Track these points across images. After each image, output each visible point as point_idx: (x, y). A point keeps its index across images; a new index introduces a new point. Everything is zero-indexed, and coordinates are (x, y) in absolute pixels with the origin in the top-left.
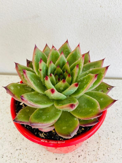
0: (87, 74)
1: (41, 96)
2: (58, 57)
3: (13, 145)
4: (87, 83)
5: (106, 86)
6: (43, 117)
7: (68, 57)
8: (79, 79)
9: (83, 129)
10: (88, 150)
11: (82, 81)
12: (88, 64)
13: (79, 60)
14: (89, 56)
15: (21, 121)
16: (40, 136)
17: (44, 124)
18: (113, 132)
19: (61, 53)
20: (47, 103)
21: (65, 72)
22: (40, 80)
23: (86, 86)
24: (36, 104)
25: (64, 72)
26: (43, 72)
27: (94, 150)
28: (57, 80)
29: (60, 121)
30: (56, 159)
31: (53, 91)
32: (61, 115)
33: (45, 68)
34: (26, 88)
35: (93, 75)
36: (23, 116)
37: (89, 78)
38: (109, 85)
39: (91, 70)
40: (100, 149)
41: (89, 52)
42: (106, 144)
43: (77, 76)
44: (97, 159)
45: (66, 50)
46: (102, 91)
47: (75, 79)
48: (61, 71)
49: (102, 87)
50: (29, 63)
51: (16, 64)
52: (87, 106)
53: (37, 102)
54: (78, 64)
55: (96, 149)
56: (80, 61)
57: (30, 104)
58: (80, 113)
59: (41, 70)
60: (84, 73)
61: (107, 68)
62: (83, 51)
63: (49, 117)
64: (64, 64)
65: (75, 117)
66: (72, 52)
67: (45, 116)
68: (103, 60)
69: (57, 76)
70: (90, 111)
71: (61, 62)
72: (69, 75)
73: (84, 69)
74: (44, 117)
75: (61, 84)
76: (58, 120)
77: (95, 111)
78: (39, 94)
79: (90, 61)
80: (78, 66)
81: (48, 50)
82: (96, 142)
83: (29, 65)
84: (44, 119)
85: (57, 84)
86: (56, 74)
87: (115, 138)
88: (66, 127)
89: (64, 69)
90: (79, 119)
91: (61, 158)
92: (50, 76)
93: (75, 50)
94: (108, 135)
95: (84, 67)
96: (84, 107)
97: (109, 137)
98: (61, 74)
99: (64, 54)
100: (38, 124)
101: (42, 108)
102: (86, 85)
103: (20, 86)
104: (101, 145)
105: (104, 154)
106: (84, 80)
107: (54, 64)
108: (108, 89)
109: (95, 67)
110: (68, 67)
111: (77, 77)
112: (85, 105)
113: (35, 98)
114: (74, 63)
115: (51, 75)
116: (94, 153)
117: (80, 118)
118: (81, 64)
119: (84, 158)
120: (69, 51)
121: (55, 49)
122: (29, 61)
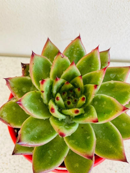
2: (67, 68)
13: (98, 72)
15: (21, 153)
39: (112, 82)
41: (109, 50)
51: (7, 80)
57: (32, 146)
79: (109, 63)
86: (64, 93)
88: (78, 165)
93: (92, 53)
96: (101, 137)
112: (102, 134)
120: (82, 51)
121: (63, 57)
122: (24, 66)
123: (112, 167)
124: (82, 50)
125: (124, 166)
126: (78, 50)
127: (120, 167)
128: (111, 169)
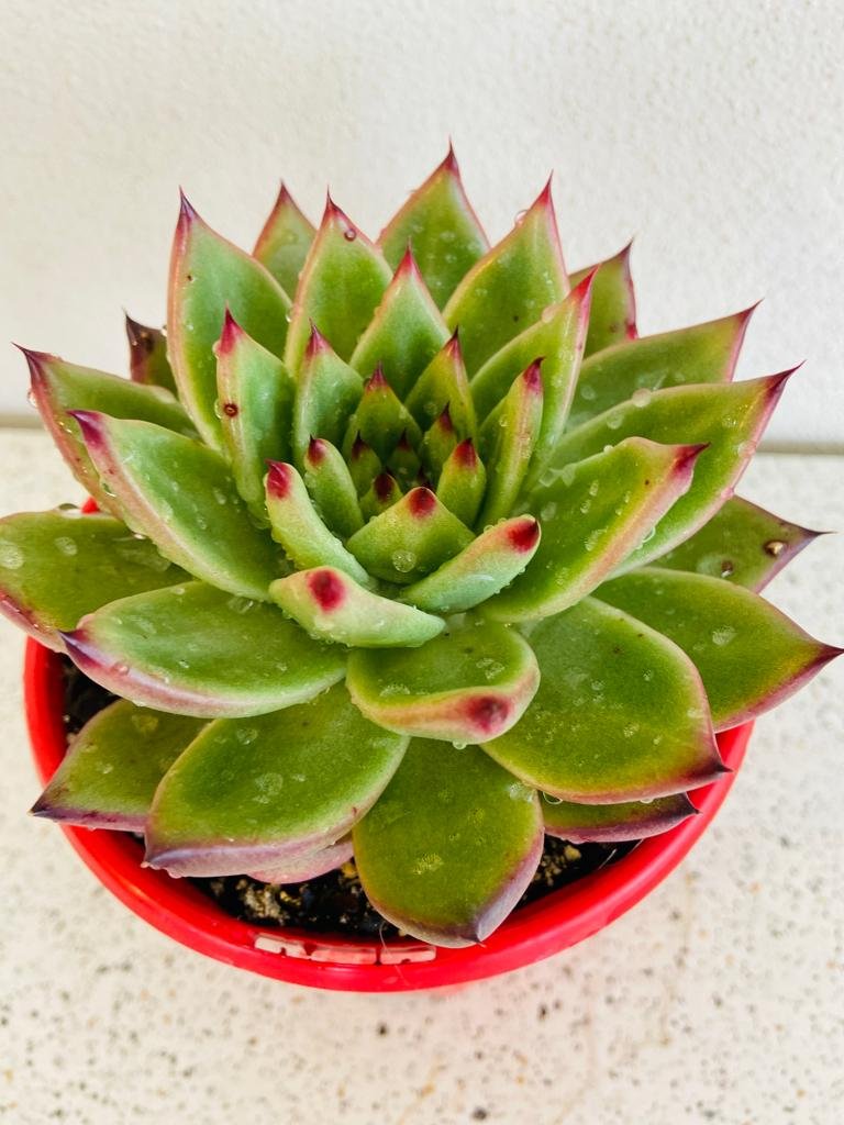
0: (614, 437)
1: (247, 615)
2: (378, 302)
3: (72, 936)
4: (606, 518)
5: (757, 528)
6: (260, 782)
7: (455, 301)
8: (549, 475)
9: (573, 853)
10: (607, 970)
11: (566, 496)
12: (617, 348)
13: (547, 318)
14: (624, 286)
15: (91, 807)
16: (252, 911)
17: (262, 848)
18: (785, 842)
19: (404, 262)
20: (292, 671)
21: (436, 427)
22: (231, 490)
23: (602, 541)
24: (201, 686)
25: (424, 421)
26: (257, 422)
27: (644, 965)
28: (371, 494)
29: (395, 806)
30: (383, 1031)
31: (327, 591)
32: (405, 761)
33: (266, 394)
34: (126, 553)
35: (656, 453)
36: (108, 770)
37: (626, 472)
38: (783, 523)
39: (641, 401)
40: (690, 961)
41: (625, 253)
42: (735, 925)
43: (527, 455)
44: (670, 1028)
45: (445, 235)
46: (726, 566)
47: (511, 478)
48: (404, 412)
49: (728, 534)
50: (145, 344)
51: (35, 360)
52: (606, 692)
53: (208, 670)
54: (538, 363)
55: (662, 961)
56: (557, 324)
57: (150, 692)
58: (553, 746)
59: (232, 410)
60: (590, 425)
61: (775, 384)
62: (579, 250)
63: (310, 777)
64: (422, 354)
65: (514, 779)
66: (492, 251)
67: (278, 771)
68: (744, 316)
69: (371, 460)
70: (629, 733)
71: (402, 345)
72: (465, 453)
73: (590, 396)
74: (269, 785)
75: (397, 527)
76: (384, 798)
77: (664, 741)
78: (231, 603)
79: (632, 329)
80: (535, 371)
81: (295, 241)
82: (666, 914)
83: (148, 362)
84: (264, 800)
85: (367, 521)
86: (359, 444)
87: (799, 882)
88: (438, 861)
89: (428, 396)
90: (540, 793)
91: (415, 1025)
92: (307, 463)
93: (519, 235)
94: (750, 864)
95: (586, 379)
96: (581, 701)
97: (759, 875)
98: (402, 440)
99: (421, 274)
100: (218, 851)
101: (248, 714)
102: (596, 533)
103: (77, 532)
104: (703, 933)
105: (723, 996)
106: (581, 483)
107: (345, 355)
108: (770, 552)
109: (679, 376)
110: (454, 381)
111: (532, 462)
112: (586, 684)
113: (197, 635)
114: (508, 347)
115: (315, 453)
116: (653, 988)
117: (550, 789)
118: (563, 353)
119: (575, 1025)
120: (470, 247)
121: (350, 235)
122: (144, 335)
123: (721, 1099)
124: (469, 242)
125: (801, 1093)
126: (447, 247)
127: (774, 1097)
128: (710, 1115)
